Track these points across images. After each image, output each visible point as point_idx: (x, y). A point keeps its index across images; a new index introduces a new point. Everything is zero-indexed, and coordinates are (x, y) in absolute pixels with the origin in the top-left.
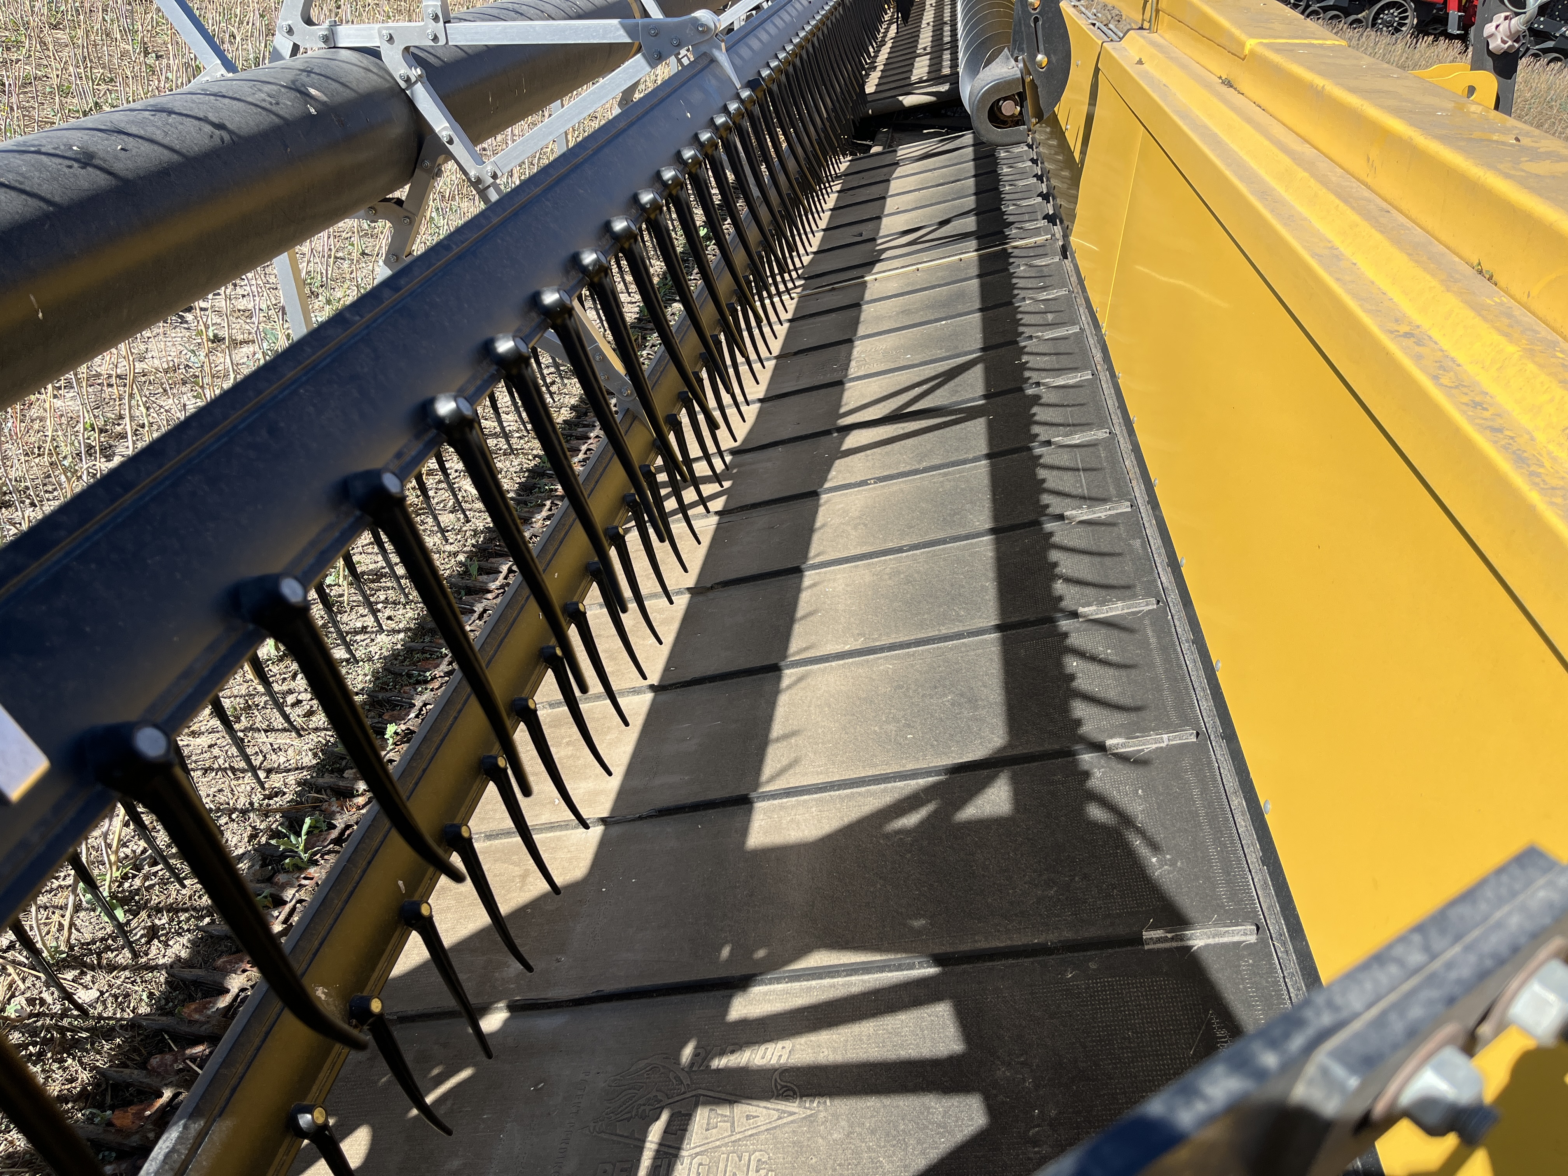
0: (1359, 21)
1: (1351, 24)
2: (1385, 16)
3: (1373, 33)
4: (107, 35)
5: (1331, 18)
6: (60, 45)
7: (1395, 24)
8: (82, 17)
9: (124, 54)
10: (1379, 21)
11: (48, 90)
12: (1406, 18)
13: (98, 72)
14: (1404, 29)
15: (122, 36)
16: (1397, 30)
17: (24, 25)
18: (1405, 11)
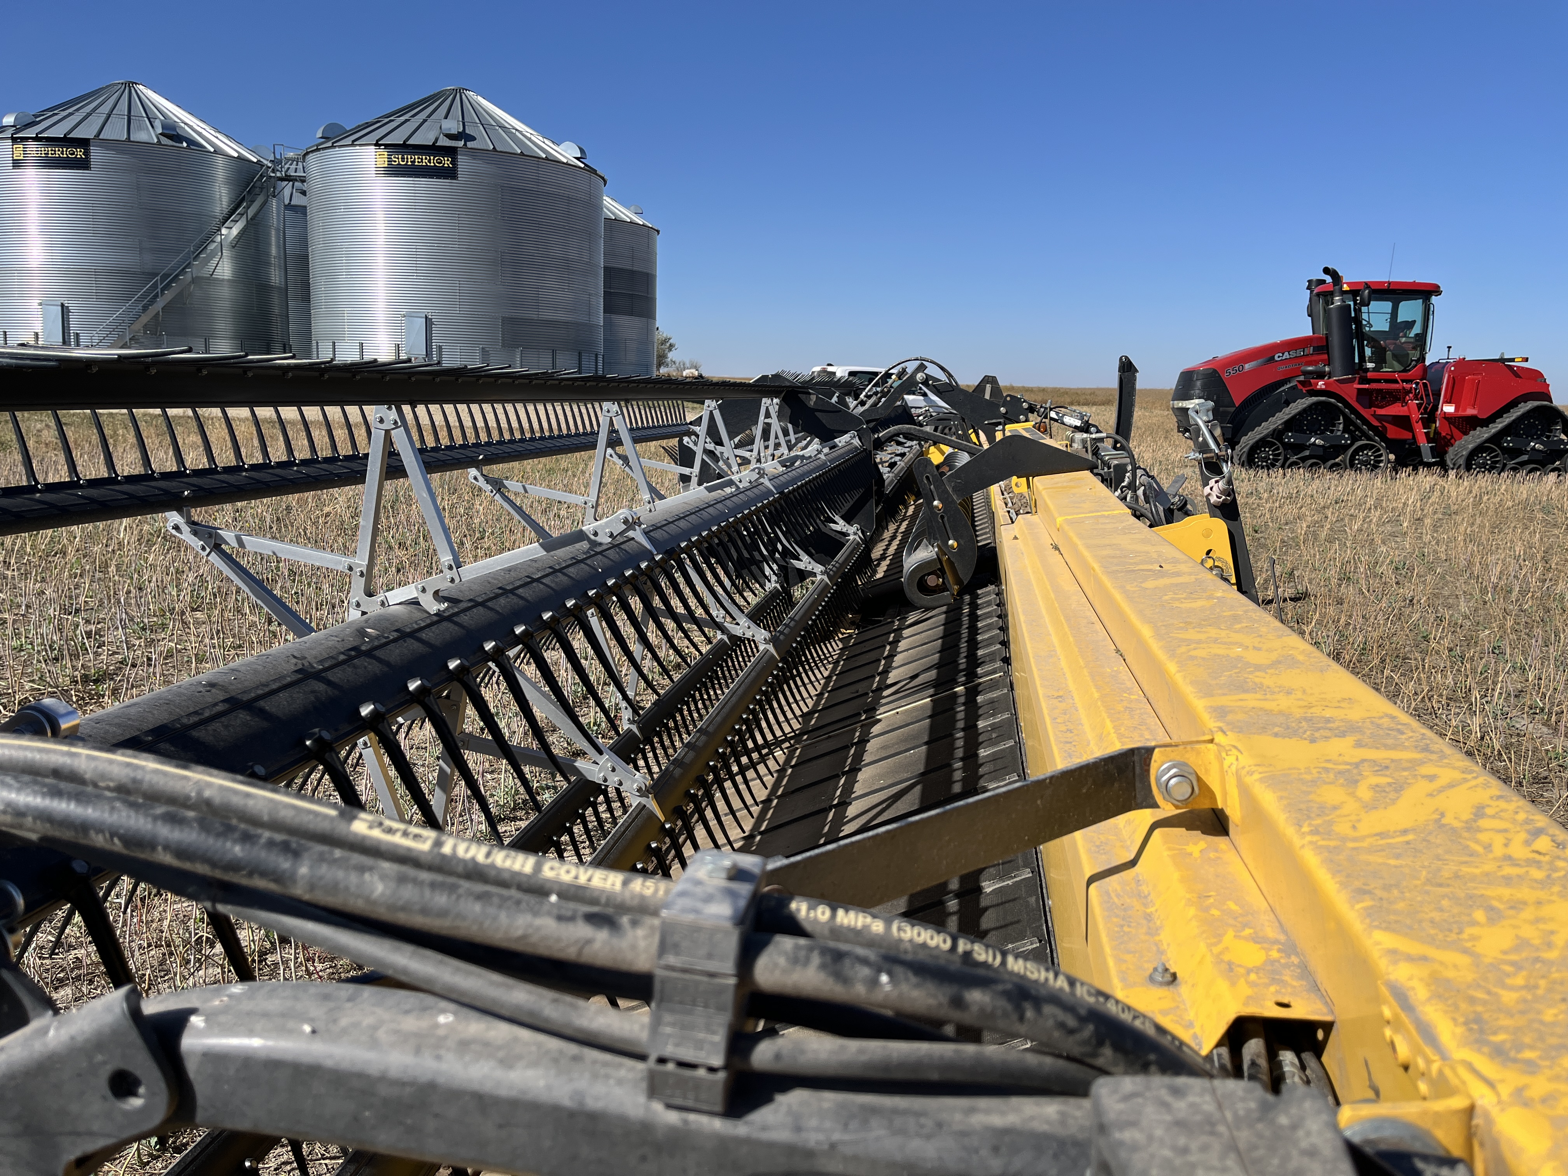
0: (1337, 465)
1: (1331, 468)
2: (1361, 457)
3: (1353, 474)
4: (238, 611)
5: (1312, 465)
6: (198, 623)
7: (1372, 462)
8: (218, 600)
9: (253, 625)
10: (1356, 462)
11: (186, 659)
12: (1381, 455)
13: (229, 641)
14: (1382, 465)
15: (251, 611)
16: (1375, 467)
17: (170, 610)
18: (1379, 450)
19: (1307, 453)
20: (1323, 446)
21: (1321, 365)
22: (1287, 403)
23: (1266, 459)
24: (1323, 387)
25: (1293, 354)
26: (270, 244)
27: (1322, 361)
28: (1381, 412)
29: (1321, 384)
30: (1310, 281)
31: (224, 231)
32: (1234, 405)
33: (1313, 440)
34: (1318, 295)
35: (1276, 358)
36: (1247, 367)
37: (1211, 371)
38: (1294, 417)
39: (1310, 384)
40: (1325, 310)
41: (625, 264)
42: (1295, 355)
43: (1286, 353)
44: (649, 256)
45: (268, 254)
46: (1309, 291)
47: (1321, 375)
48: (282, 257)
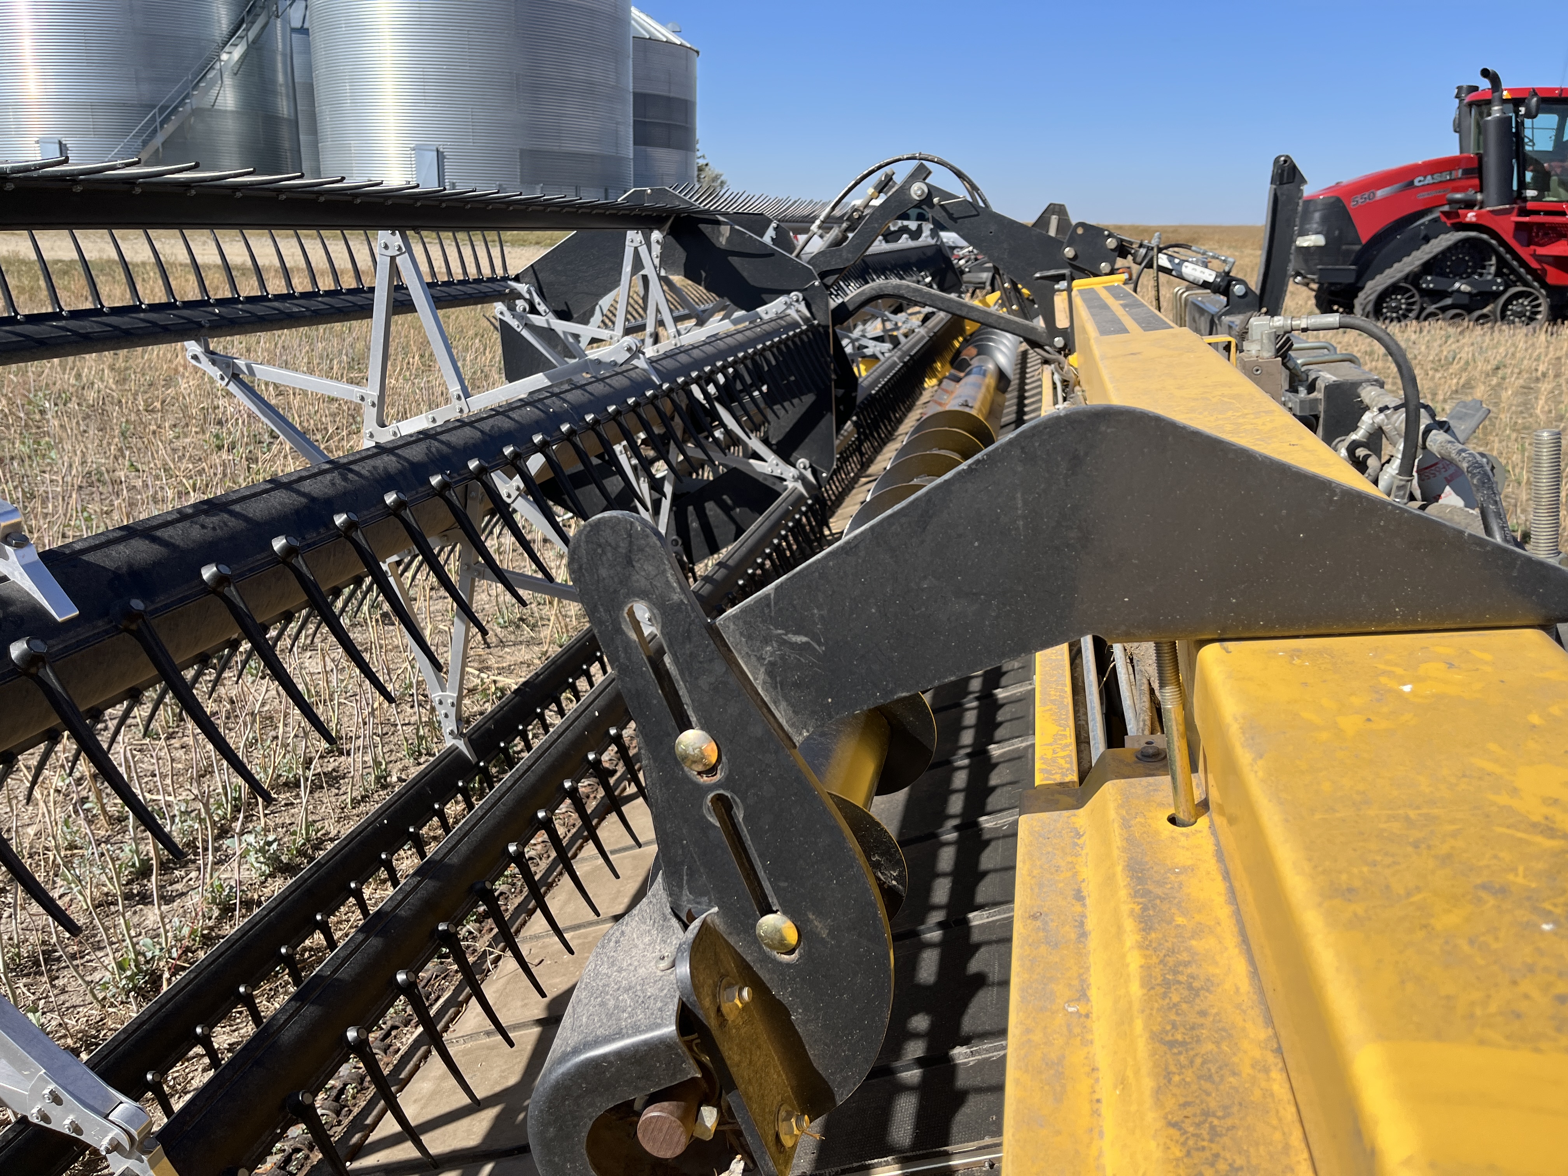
0: (1485, 316)
1: (1477, 320)
2: (1514, 307)
3: (1505, 327)
5: (1453, 317)
7: (1528, 314)
10: (1509, 313)
12: (1539, 305)
14: (1539, 317)
16: (1531, 319)
18: (1537, 298)
19: (1448, 301)
20: (1469, 293)
21: (1471, 192)
22: (1427, 240)
23: (1396, 309)
24: (1474, 219)
25: (1438, 178)
26: (274, 71)
27: (1473, 187)
28: (1541, 251)
29: (1471, 216)
30: (1460, 88)
31: (224, 57)
32: (1360, 243)
33: (1457, 285)
34: (1470, 105)
35: (1416, 183)
36: (1380, 194)
37: (1333, 200)
38: (1435, 258)
39: (1457, 215)
40: (1478, 125)
41: (660, 90)
42: (1439, 179)
43: (1429, 177)
44: (687, 81)
45: (274, 81)
46: (1457, 100)
47: (1470, 205)
48: (290, 84)
